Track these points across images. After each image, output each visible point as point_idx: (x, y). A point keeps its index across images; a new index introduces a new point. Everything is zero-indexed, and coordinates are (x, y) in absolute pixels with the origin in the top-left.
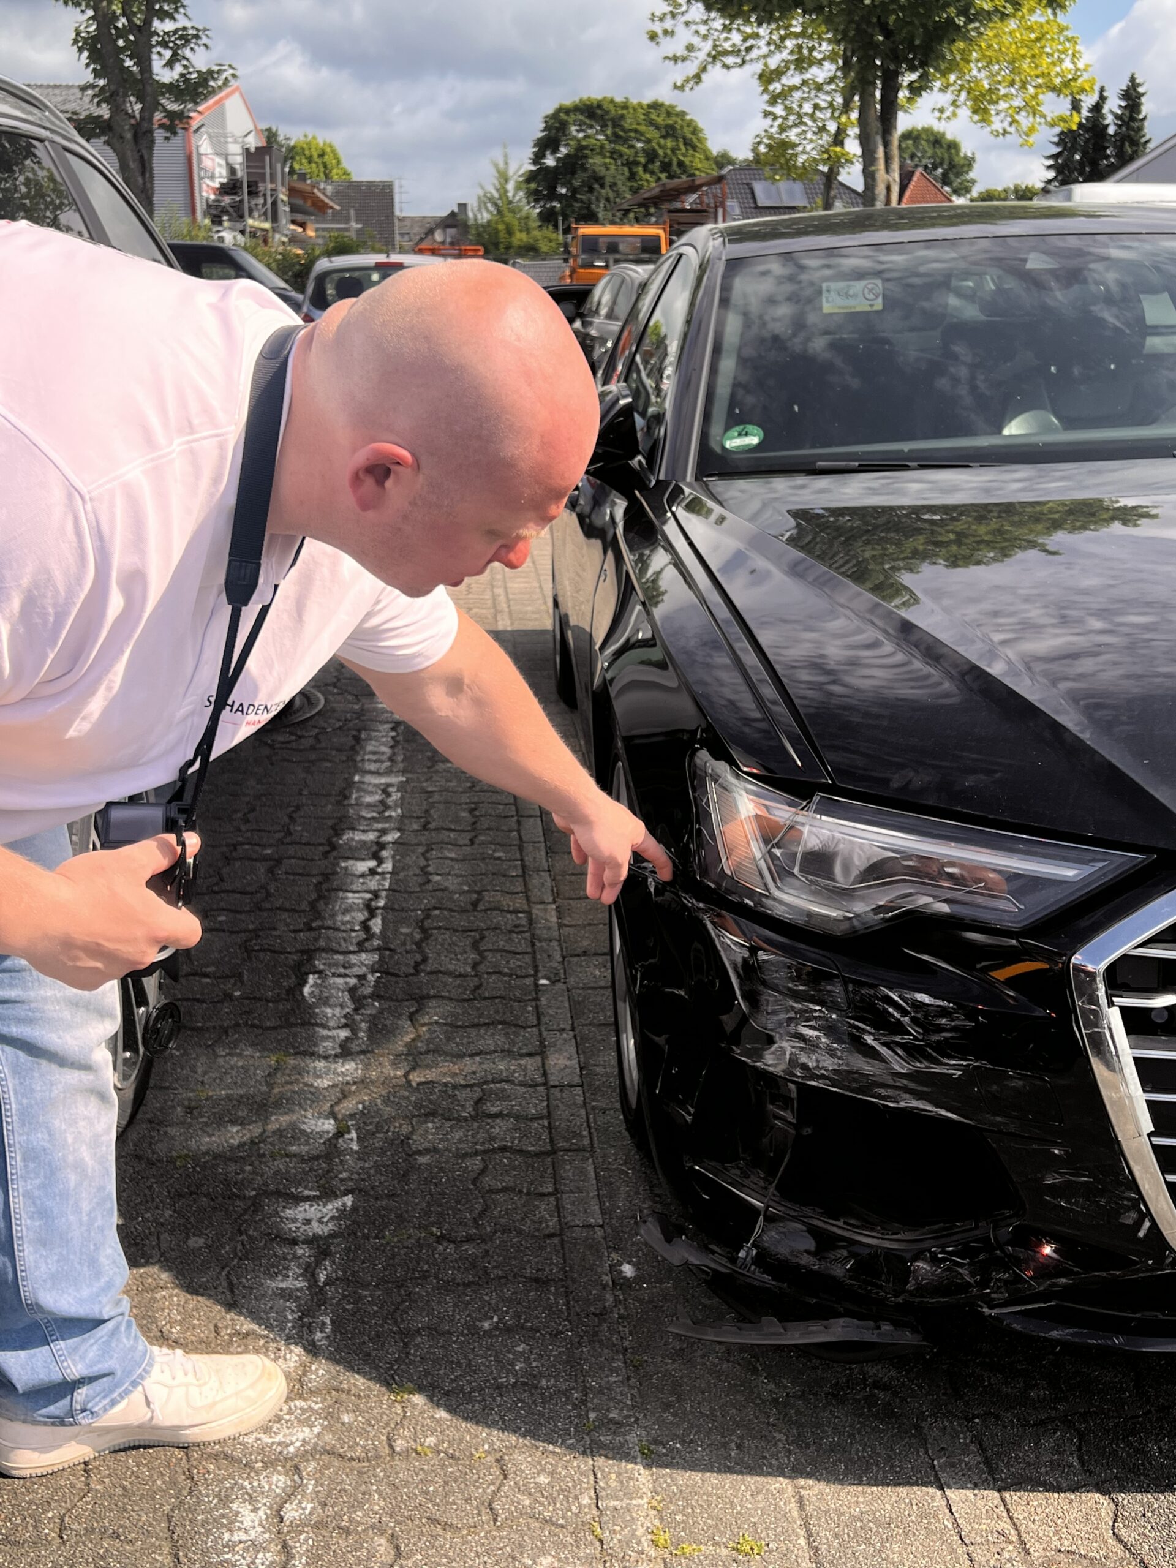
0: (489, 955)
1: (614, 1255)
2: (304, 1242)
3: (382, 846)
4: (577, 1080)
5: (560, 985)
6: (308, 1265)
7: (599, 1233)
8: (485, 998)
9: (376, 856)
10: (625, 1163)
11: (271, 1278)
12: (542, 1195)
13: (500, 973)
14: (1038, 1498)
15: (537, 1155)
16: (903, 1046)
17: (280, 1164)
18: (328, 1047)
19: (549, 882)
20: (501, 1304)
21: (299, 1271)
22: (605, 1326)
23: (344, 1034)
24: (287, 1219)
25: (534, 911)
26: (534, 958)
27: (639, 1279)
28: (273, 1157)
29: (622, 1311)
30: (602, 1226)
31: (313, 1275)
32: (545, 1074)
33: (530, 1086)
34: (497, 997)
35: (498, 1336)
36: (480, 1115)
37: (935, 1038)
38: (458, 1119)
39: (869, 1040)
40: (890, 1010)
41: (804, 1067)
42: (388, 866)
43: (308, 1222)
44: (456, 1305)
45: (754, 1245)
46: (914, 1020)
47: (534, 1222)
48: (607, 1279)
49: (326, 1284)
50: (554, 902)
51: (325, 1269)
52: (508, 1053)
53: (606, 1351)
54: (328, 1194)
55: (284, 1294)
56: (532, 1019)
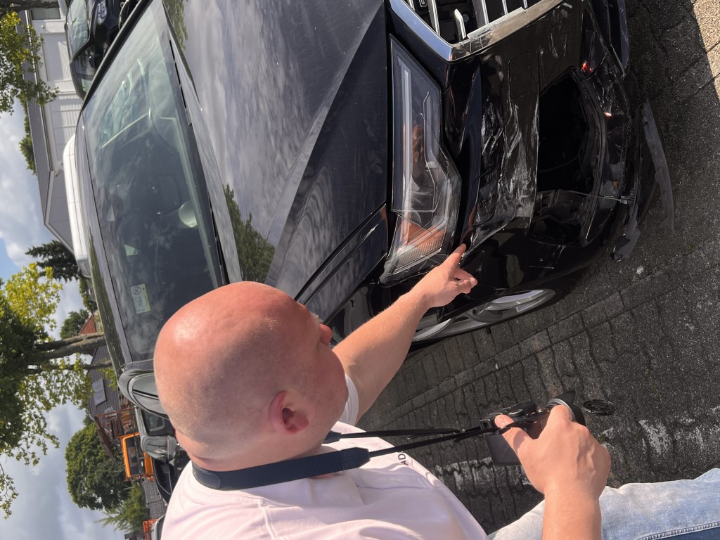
0: (489, 398)
1: (634, 280)
2: (673, 437)
3: (445, 472)
4: (544, 332)
5: (496, 358)
6: (685, 430)
7: (624, 291)
8: (513, 392)
9: (451, 473)
10: (582, 293)
11: (698, 446)
12: (611, 326)
13: (497, 390)
14: (705, 34)
15: (590, 338)
16: (509, 137)
17: (632, 465)
19: (445, 383)
20: (678, 324)
21: (690, 434)
22: (675, 270)
24: (662, 450)
25: (461, 385)
26: (485, 376)
27: (643, 264)
28: (629, 470)
29: (663, 265)
30: (620, 292)
31: (690, 426)
32: (546, 349)
33: (554, 353)
34: (511, 387)
35: (696, 320)
36: (577, 372)
37: (501, 121)
38: (582, 382)
39: (509, 155)
40: (492, 147)
41: (529, 186)
42: (455, 465)
43: (661, 439)
44: (686, 347)
45: (619, 198)
46: (495, 134)
47: (627, 325)
48: (648, 279)
49: (693, 418)
50: (454, 377)
51: (685, 420)
52: (539, 371)
53: (688, 264)
54: (642, 434)
55: (706, 437)
56: (518, 365)
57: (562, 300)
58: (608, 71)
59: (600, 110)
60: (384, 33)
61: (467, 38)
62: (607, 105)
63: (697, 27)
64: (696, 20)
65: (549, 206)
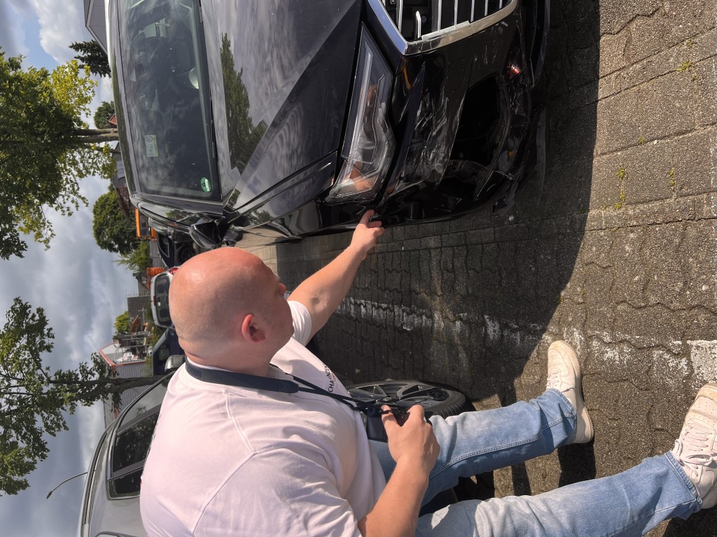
0: (394, 267)
1: (505, 223)
2: (502, 332)
3: (356, 303)
4: (439, 237)
5: (404, 243)
6: (511, 331)
7: (496, 228)
9: (360, 305)
10: (470, 219)
11: (516, 344)
12: (483, 249)
13: (400, 264)
14: (602, 64)
15: (468, 251)
16: (437, 121)
17: (473, 340)
18: (429, 323)
20: (525, 263)
21: (513, 334)
22: (533, 226)
23: (424, 317)
24: (494, 338)
26: (394, 252)
27: (514, 214)
28: (470, 342)
29: (527, 220)
30: (494, 228)
31: (515, 330)
32: (437, 248)
33: (442, 253)
34: (409, 265)
35: (537, 265)
36: (453, 271)
37: (434, 108)
38: (455, 278)
39: (434, 133)
40: (423, 125)
41: (444, 158)
42: (363, 301)
43: (495, 331)
44: (526, 280)
45: (507, 174)
46: (427, 117)
47: (493, 252)
48: (515, 226)
49: (518, 325)
51: (513, 325)
52: (430, 261)
53: (543, 226)
54: (484, 324)
55: (522, 340)
56: (417, 252)
58: (522, 81)
59: (509, 110)
60: (358, 19)
61: (420, 39)
62: (514, 106)
63: (598, 56)
65: (457, 170)
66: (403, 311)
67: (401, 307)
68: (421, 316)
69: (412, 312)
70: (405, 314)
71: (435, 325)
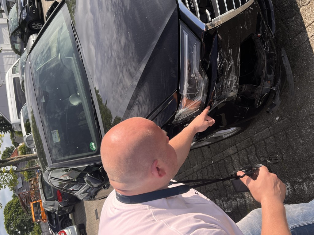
1: (275, 123)
2: (293, 187)
4: (235, 146)
5: (212, 158)
6: (299, 184)
7: (270, 127)
8: (220, 173)
10: (252, 129)
11: (305, 191)
12: (265, 143)
13: (213, 172)
14: (305, 21)
15: (255, 147)
16: (228, 62)
18: (242, 201)
19: (188, 170)
20: (295, 140)
21: (301, 186)
22: (293, 117)
23: (238, 199)
24: (289, 193)
26: (207, 166)
27: (279, 115)
29: (288, 116)
30: (269, 128)
31: (301, 182)
32: (235, 153)
33: (239, 155)
34: (219, 170)
35: (303, 138)
37: (225, 55)
39: (228, 69)
40: (222, 66)
41: (236, 83)
43: (288, 189)
44: (299, 149)
46: (223, 61)
47: (272, 142)
48: (281, 122)
49: (302, 179)
50: (192, 167)
51: (299, 180)
52: (232, 163)
53: (299, 115)
55: (308, 187)
56: (222, 161)
57: (243, 132)
58: (267, 35)
59: (264, 51)
60: (177, 19)
61: (211, 21)
62: (267, 49)
63: (302, 18)
64: (301, 15)
65: (243, 91)
66: (223, 201)
67: (221, 199)
68: (236, 200)
69: (229, 199)
70: (224, 202)
71: (247, 201)
